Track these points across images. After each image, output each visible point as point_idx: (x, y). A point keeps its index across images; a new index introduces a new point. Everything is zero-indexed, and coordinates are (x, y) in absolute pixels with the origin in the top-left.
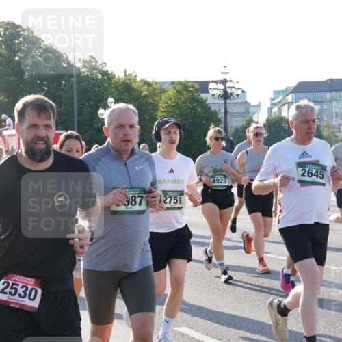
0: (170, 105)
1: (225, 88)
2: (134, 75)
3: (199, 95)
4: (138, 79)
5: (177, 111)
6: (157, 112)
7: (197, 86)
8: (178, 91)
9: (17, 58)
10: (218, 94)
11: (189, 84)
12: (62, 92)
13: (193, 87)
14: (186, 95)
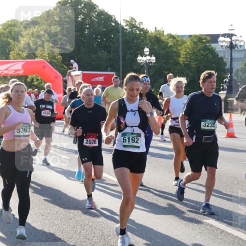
0: (188, 53)
1: (231, 41)
2: (162, 31)
3: (210, 45)
4: (166, 34)
5: (193, 57)
6: (179, 57)
7: (209, 39)
8: (194, 43)
9: (79, 19)
10: (226, 45)
11: (203, 37)
12: (111, 44)
13: (206, 40)
14: (200, 46)
